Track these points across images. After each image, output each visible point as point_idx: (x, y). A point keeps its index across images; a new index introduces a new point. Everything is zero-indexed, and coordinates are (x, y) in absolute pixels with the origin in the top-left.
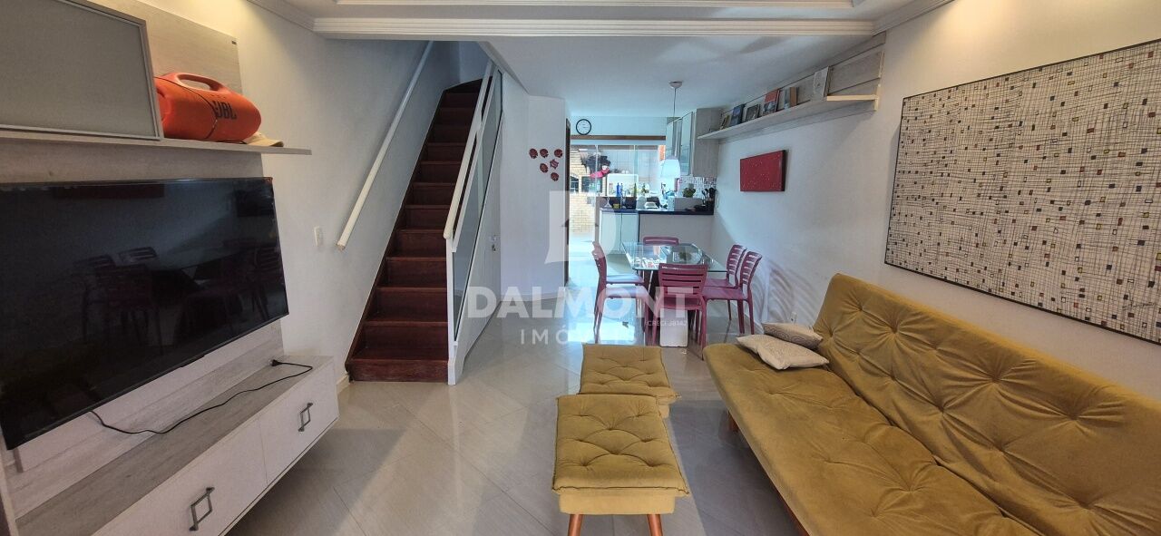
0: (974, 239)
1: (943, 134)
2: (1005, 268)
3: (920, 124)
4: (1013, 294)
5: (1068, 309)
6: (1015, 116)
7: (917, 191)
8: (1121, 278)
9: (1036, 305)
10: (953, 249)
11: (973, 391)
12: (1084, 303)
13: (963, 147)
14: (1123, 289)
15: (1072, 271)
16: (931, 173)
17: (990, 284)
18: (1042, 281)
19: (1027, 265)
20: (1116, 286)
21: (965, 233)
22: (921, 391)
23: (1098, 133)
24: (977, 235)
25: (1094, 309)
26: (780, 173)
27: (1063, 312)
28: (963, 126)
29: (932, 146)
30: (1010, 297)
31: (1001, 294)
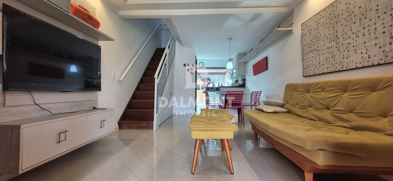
0: (331, 56)
1: (315, 29)
2: (342, 60)
3: (308, 29)
4: (347, 67)
5: (366, 64)
6: (336, 14)
7: (310, 49)
8: (380, 46)
9: (355, 67)
10: (325, 62)
11: (339, 98)
12: (370, 60)
13: (322, 30)
14: (382, 49)
15: (364, 51)
16: (313, 42)
17: (339, 68)
18: (356, 59)
19: (349, 56)
20: (380, 49)
21: (328, 55)
22: (321, 107)
23: (362, 7)
24: (331, 54)
25: (374, 60)
26: (266, 64)
27: (365, 66)
28: (321, 23)
29: (312, 34)
30: (346, 69)
31: (343, 69)
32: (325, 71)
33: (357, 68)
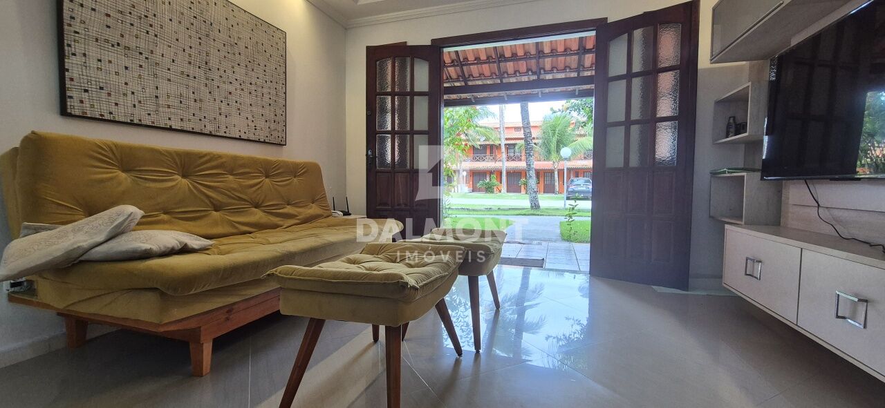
0: (192, 95)
2: (217, 116)
4: (225, 132)
9: (238, 137)
12: (257, 132)
15: (250, 117)
19: (230, 115)
21: (183, 90)
25: (261, 135)
31: (218, 134)
32: (176, 124)
33: (240, 139)
